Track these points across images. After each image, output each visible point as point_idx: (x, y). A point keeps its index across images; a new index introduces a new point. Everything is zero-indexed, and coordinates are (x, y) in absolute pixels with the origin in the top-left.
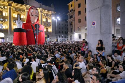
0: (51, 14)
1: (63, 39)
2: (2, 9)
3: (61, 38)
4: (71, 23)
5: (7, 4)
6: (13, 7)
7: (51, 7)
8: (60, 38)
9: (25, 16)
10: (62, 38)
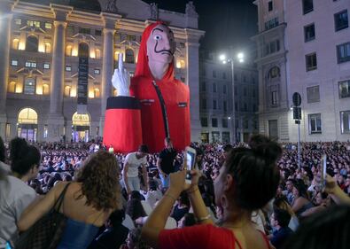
0: (186, 37)
1: (229, 133)
2: (37, 30)
3: (220, 129)
4: (271, 71)
5: (54, 15)
6: (69, 22)
7: (184, 13)
8: (215, 129)
9: (102, 50)
10: (225, 130)
